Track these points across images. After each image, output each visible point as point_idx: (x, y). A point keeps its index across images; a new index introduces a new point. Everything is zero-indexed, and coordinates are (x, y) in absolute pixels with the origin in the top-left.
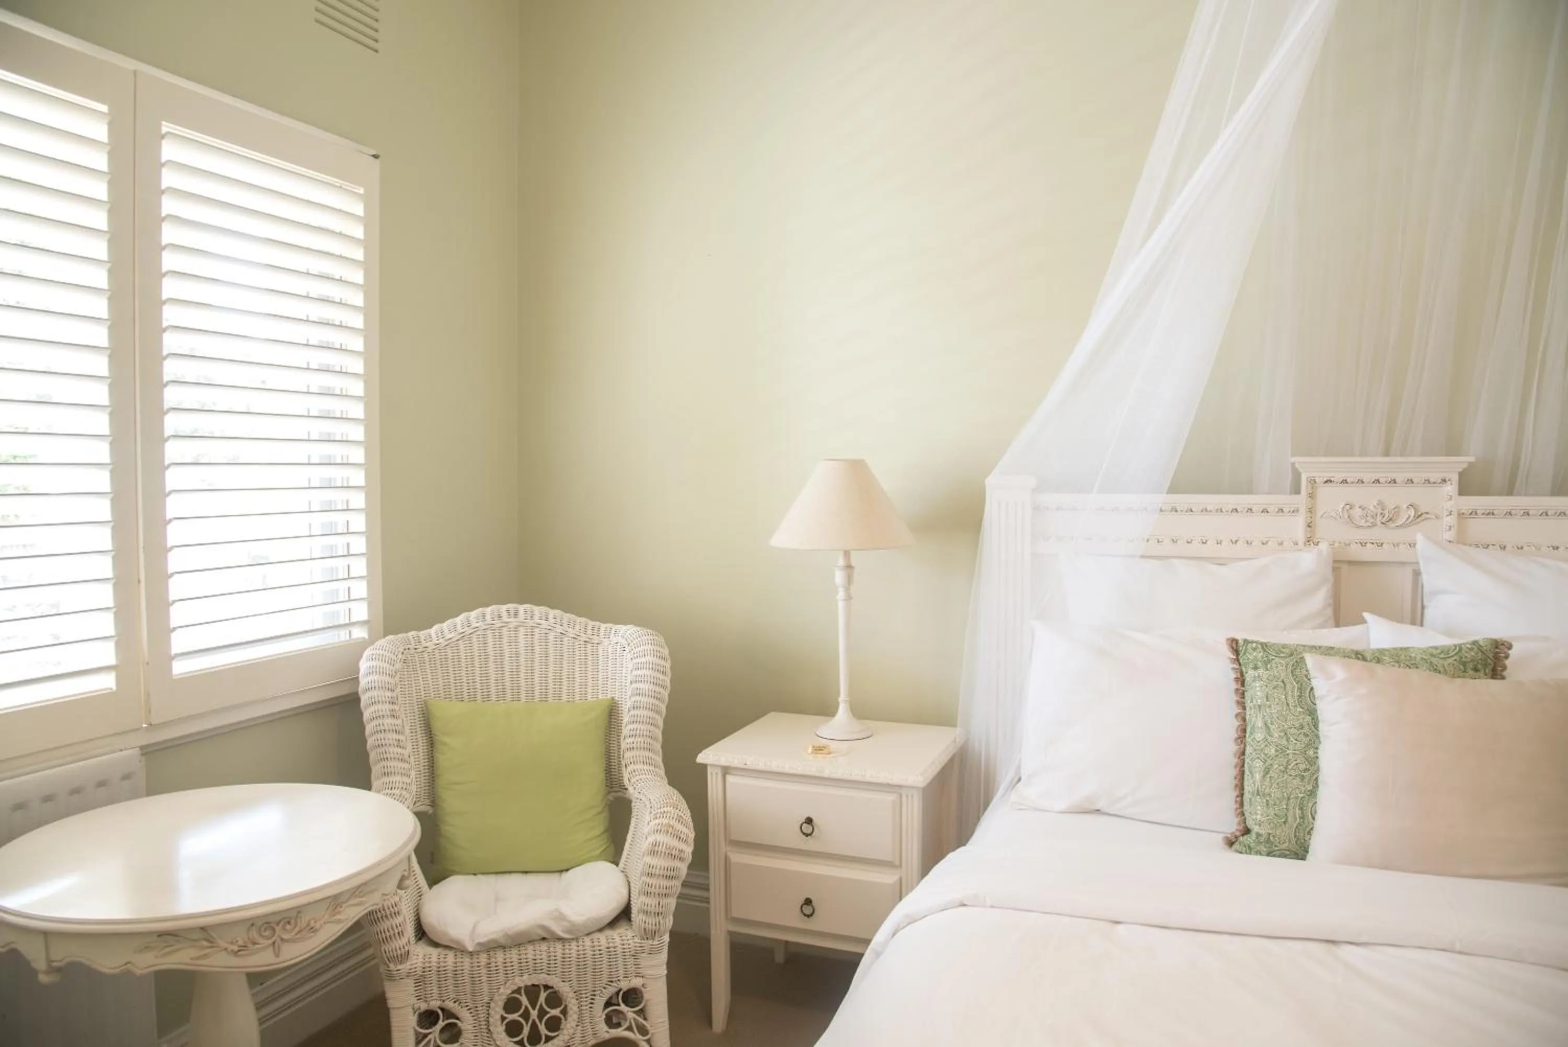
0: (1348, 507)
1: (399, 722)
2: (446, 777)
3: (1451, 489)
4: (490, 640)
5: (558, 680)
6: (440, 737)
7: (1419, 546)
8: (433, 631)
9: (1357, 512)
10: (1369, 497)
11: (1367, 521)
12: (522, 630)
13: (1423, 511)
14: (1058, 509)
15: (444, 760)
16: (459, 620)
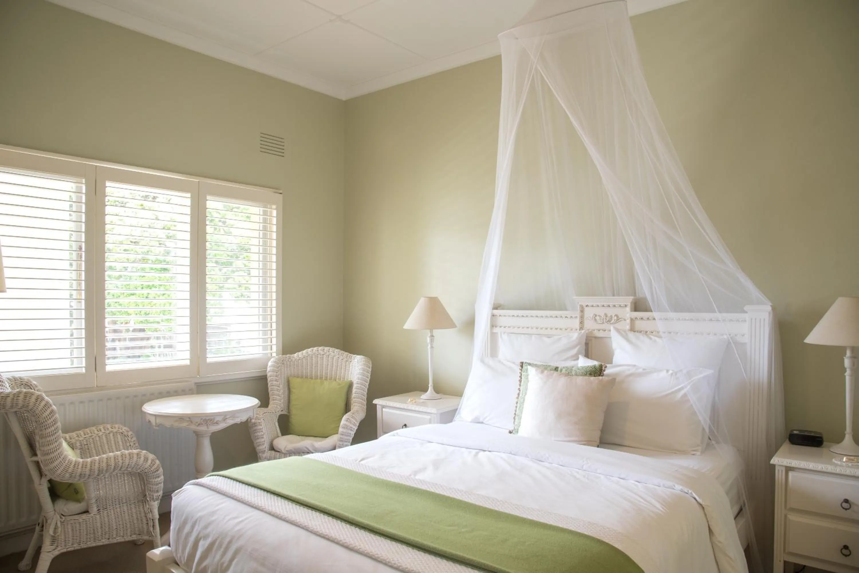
0: (594, 316)
1: (278, 383)
2: (293, 403)
3: (628, 309)
4: (314, 359)
5: (336, 373)
6: (293, 390)
7: (612, 331)
8: (296, 355)
9: (598, 318)
10: (601, 312)
11: (601, 321)
12: (325, 356)
13: (620, 317)
14: (500, 316)
15: (293, 397)
16: (304, 351)
